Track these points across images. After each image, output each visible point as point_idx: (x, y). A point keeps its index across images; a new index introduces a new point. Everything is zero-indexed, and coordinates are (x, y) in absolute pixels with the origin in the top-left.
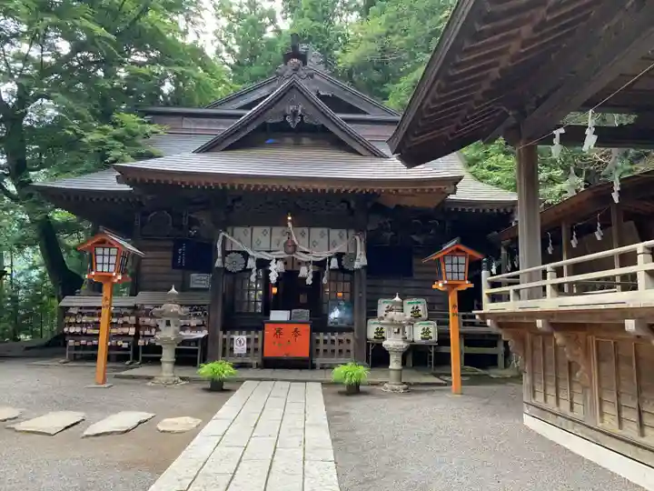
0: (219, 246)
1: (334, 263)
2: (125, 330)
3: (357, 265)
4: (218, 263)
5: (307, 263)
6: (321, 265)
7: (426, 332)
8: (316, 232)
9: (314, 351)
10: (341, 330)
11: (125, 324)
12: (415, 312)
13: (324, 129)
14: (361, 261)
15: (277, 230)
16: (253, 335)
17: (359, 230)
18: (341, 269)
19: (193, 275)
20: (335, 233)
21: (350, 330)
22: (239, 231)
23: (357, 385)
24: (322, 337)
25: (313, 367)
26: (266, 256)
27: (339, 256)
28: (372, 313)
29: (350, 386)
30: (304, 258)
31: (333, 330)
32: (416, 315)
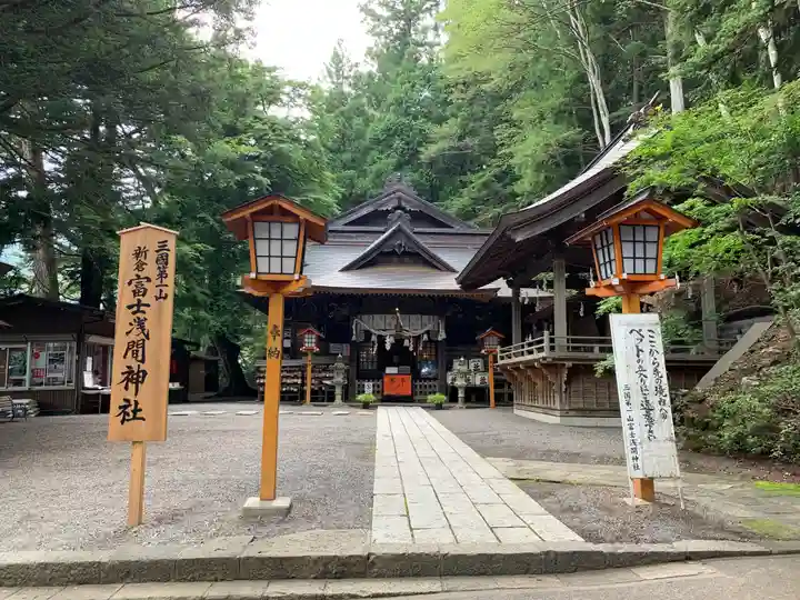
0: (354, 327)
1: (425, 337)
2: (295, 380)
3: (440, 339)
4: (354, 338)
5: (409, 338)
6: (417, 339)
7: (483, 379)
8: (413, 317)
9: (414, 393)
10: (430, 379)
11: (296, 377)
12: (476, 366)
13: (418, 254)
14: (442, 336)
15: (389, 317)
16: (376, 382)
17: (441, 316)
18: (430, 340)
19: (332, 345)
20: (425, 318)
21: (435, 379)
22: (365, 317)
23: (441, 404)
24: (418, 383)
25: (413, 401)
26: (383, 333)
27: (428, 332)
28: (449, 368)
29: (437, 404)
30: (407, 334)
31: (425, 379)
32: (476, 369)
